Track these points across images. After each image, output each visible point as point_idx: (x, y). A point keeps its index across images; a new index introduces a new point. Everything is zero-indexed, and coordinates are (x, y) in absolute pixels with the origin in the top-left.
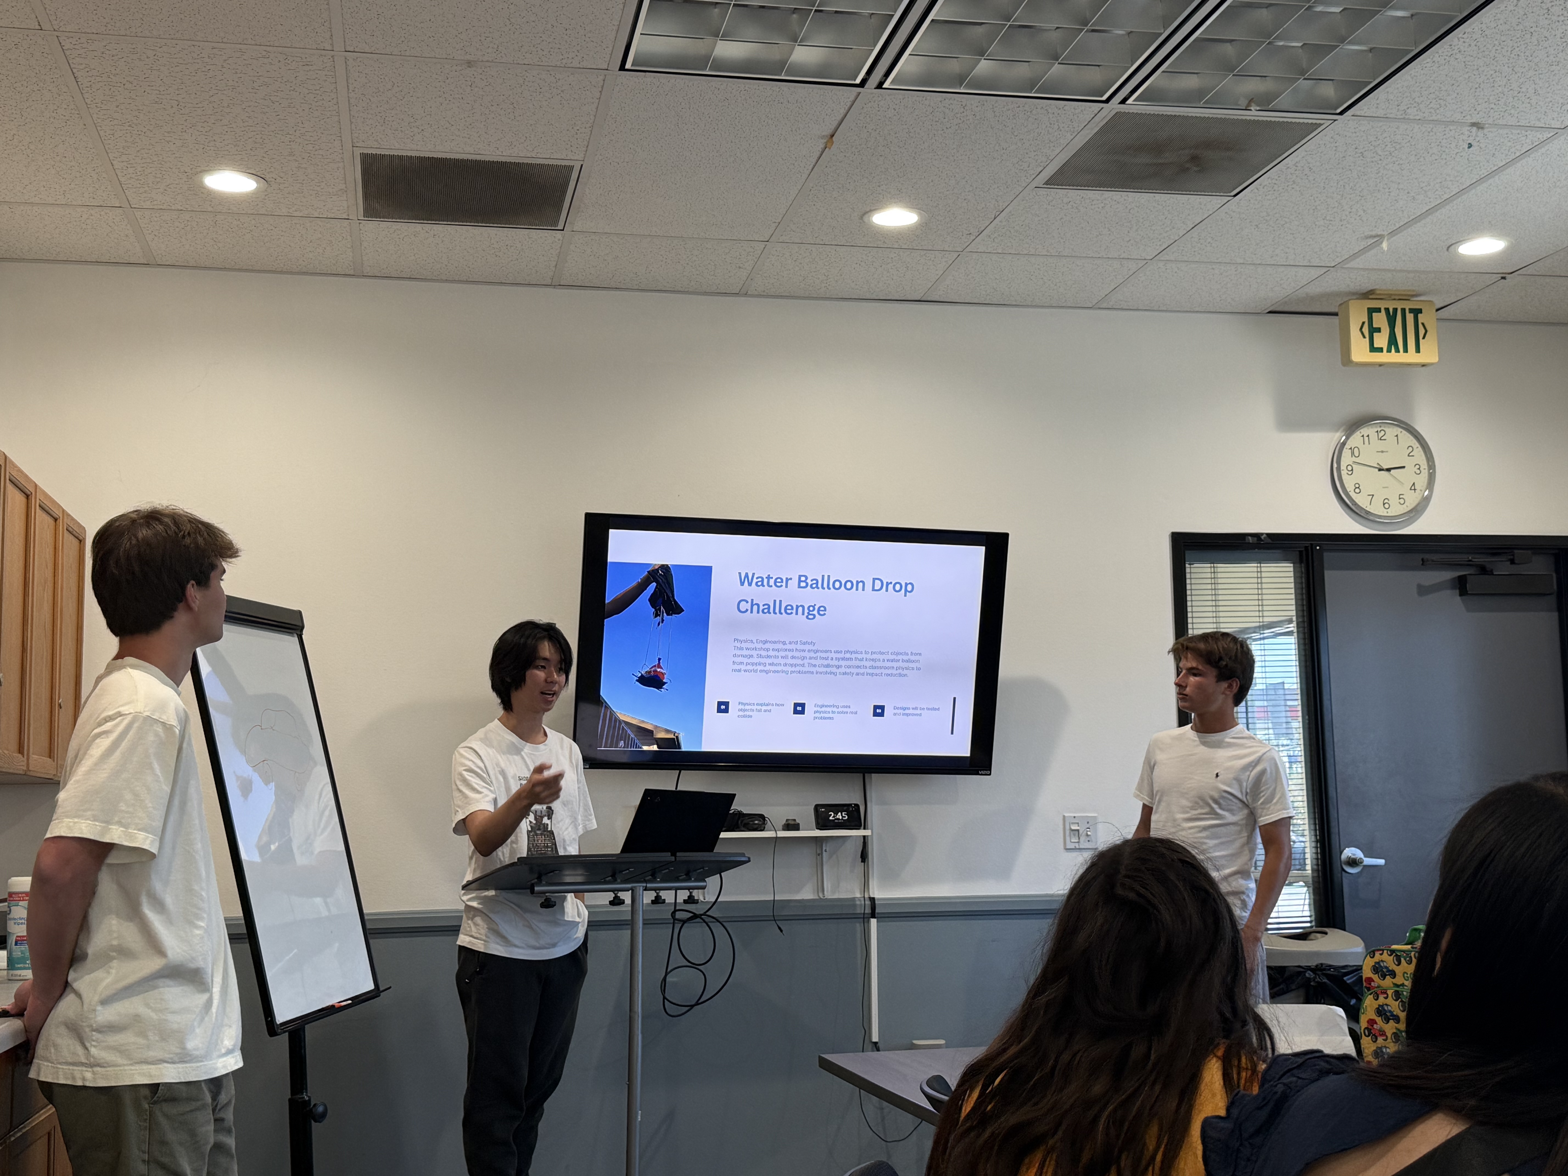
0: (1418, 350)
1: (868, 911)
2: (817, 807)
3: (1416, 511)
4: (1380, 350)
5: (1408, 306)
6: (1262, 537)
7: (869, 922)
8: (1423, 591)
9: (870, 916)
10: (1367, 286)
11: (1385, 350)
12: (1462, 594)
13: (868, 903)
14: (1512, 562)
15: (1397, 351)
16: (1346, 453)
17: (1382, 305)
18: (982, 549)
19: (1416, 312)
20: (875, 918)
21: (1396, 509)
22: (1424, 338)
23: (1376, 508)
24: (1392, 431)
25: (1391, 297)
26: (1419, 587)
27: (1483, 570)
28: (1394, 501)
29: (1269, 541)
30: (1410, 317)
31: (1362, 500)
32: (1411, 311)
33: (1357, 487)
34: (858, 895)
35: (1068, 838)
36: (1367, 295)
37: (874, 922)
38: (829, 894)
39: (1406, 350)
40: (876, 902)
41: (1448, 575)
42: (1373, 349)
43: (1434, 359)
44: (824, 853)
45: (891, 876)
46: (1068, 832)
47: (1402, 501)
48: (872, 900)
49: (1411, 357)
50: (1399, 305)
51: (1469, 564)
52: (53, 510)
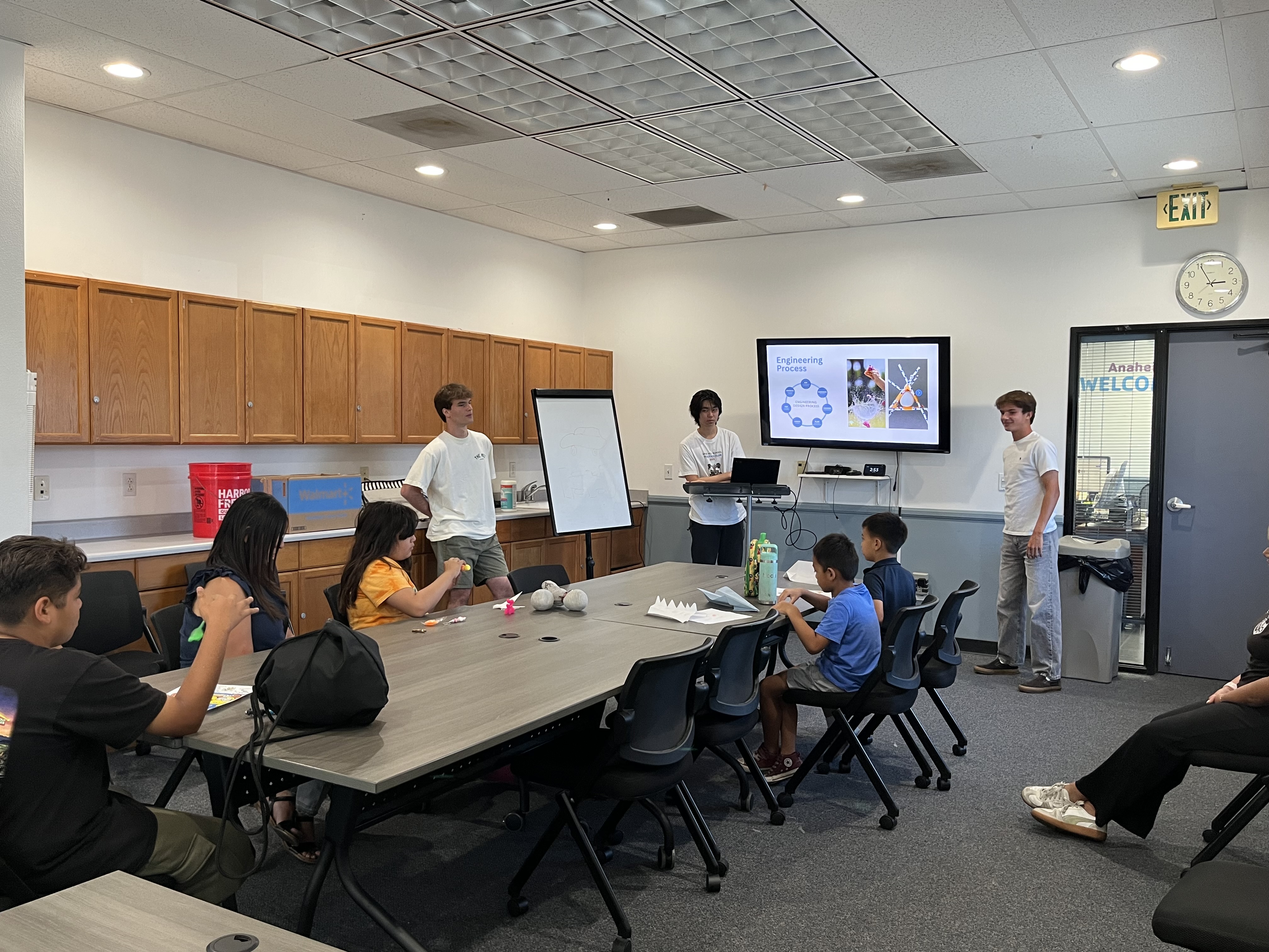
0: (1203, 216)
2: (866, 465)
3: (1234, 307)
4: (1177, 219)
5: (1198, 191)
6: (1126, 327)
8: (1241, 352)
11: (1180, 219)
15: (1188, 218)
16: (1185, 275)
17: (1180, 193)
19: (1203, 194)
21: (1217, 307)
22: (1208, 209)
23: (1203, 307)
25: (1188, 187)
26: (1239, 349)
28: (1216, 302)
29: (1130, 329)
31: (1194, 303)
32: (1200, 193)
33: (1191, 295)
34: (894, 505)
35: (1000, 485)
36: (1172, 188)
38: (881, 504)
39: (1194, 217)
40: (902, 509)
42: (1171, 219)
43: (1215, 220)
44: (878, 486)
45: (910, 498)
46: (1000, 482)
47: (1221, 301)
49: (1199, 221)
50: (1192, 191)
52: (575, 350)
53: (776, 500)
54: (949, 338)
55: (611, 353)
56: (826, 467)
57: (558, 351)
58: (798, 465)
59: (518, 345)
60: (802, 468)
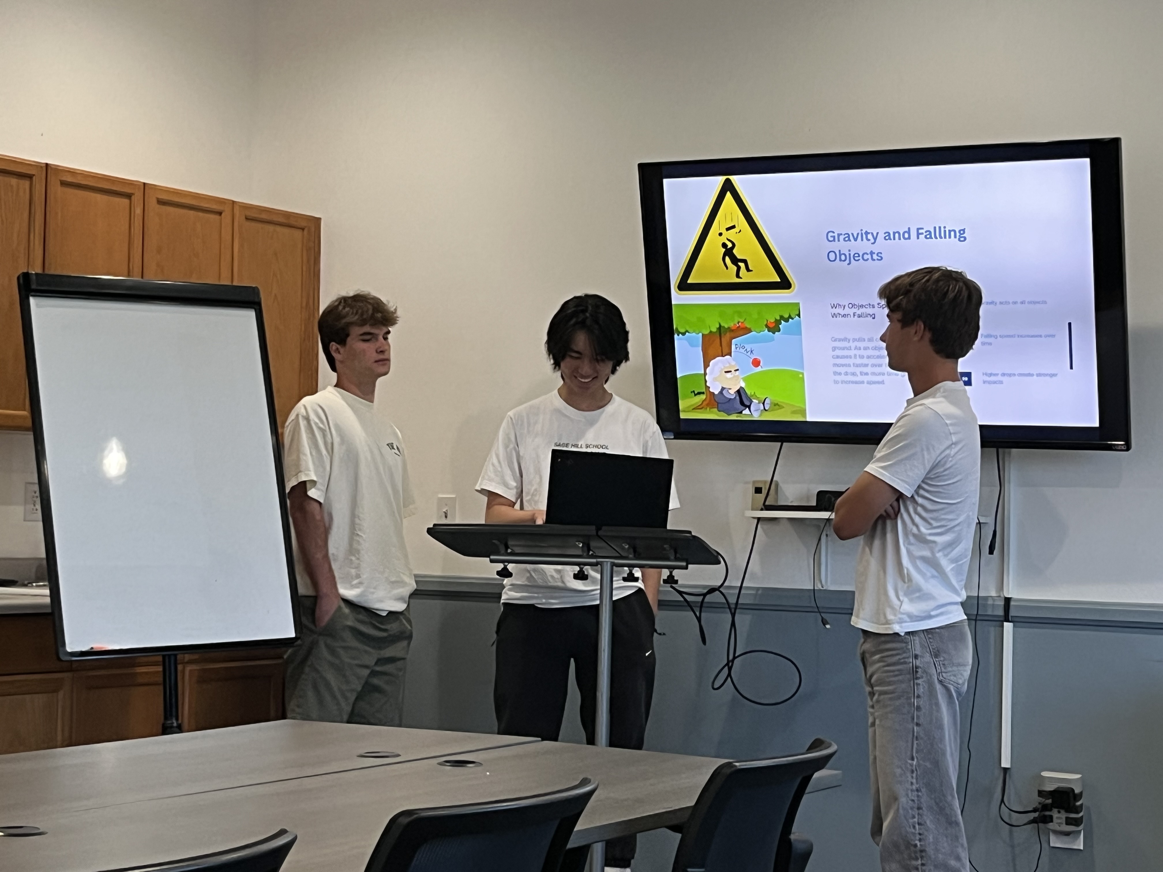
1: (1001, 612)
7: (1002, 626)
9: (1002, 619)
13: (1002, 603)
18: (1086, 162)
20: (1008, 621)
34: (993, 594)
37: (1008, 627)
40: (1012, 603)
48: (1008, 600)
52: (204, 205)
53: (676, 573)
54: (1116, 142)
55: (317, 221)
56: (821, 494)
57: (152, 203)
58: (752, 490)
59: (30, 177)
60: (761, 497)
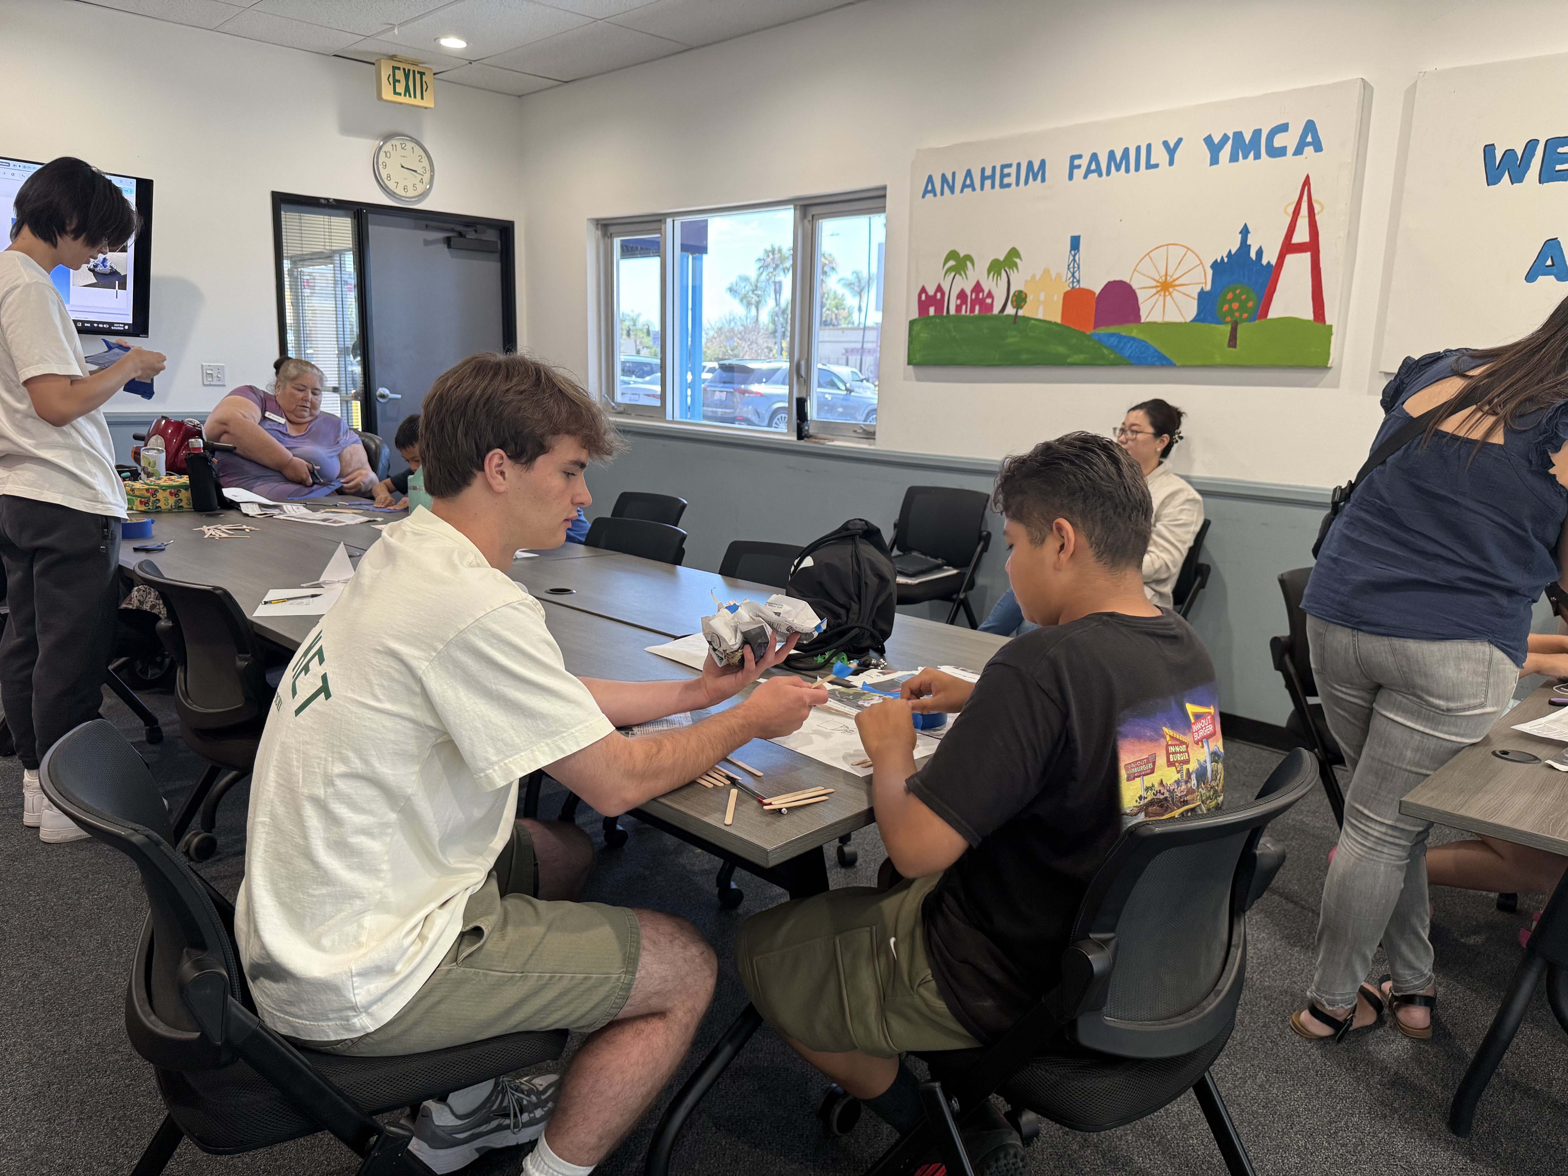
0: (422, 98)
3: (423, 195)
4: (400, 94)
5: (417, 69)
6: (331, 201)
8: (427, 243)
10: (392, 52)
11: (403, 94)
12: (449, 246)
14: (476, 231)
15: (410, 96)
16: (382, 154)
17: (401, 66)
19: (422, 74)
21: (411, 193)
22: (426, 91)
23: (400, 191)
24: (410, 145)
25: (406, 61)
26: (425, 240)
27: (461, 235)
28: (410, 188)
29: (334, 203)
30: (418, 76)
31: (391, 185)
32: (419, 72)
33: (389, 176)
35: (205, 378)
36: (393, 57)
39: (415, 97)
41: (442, 235)
42: (395, 93)
43: (432, 105)
46: (205, 375)
47: (415, 188)
49: (418, 102)
50: (412, 68)
51: (452, 230)
54: (151, 181)
